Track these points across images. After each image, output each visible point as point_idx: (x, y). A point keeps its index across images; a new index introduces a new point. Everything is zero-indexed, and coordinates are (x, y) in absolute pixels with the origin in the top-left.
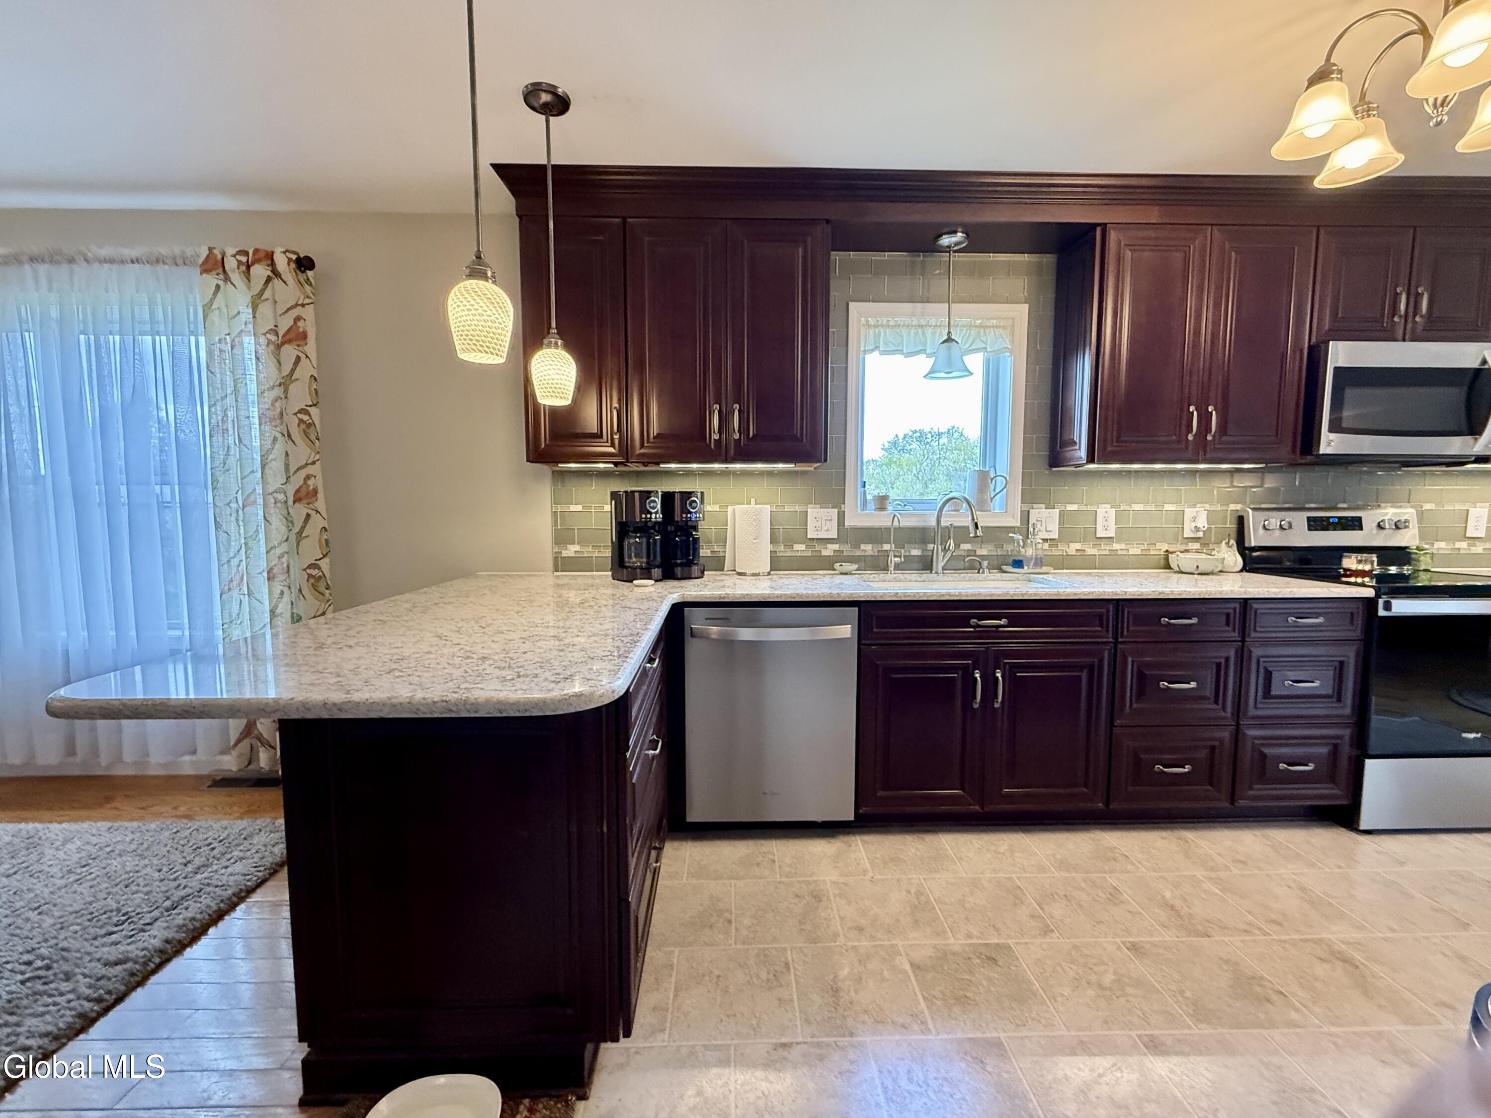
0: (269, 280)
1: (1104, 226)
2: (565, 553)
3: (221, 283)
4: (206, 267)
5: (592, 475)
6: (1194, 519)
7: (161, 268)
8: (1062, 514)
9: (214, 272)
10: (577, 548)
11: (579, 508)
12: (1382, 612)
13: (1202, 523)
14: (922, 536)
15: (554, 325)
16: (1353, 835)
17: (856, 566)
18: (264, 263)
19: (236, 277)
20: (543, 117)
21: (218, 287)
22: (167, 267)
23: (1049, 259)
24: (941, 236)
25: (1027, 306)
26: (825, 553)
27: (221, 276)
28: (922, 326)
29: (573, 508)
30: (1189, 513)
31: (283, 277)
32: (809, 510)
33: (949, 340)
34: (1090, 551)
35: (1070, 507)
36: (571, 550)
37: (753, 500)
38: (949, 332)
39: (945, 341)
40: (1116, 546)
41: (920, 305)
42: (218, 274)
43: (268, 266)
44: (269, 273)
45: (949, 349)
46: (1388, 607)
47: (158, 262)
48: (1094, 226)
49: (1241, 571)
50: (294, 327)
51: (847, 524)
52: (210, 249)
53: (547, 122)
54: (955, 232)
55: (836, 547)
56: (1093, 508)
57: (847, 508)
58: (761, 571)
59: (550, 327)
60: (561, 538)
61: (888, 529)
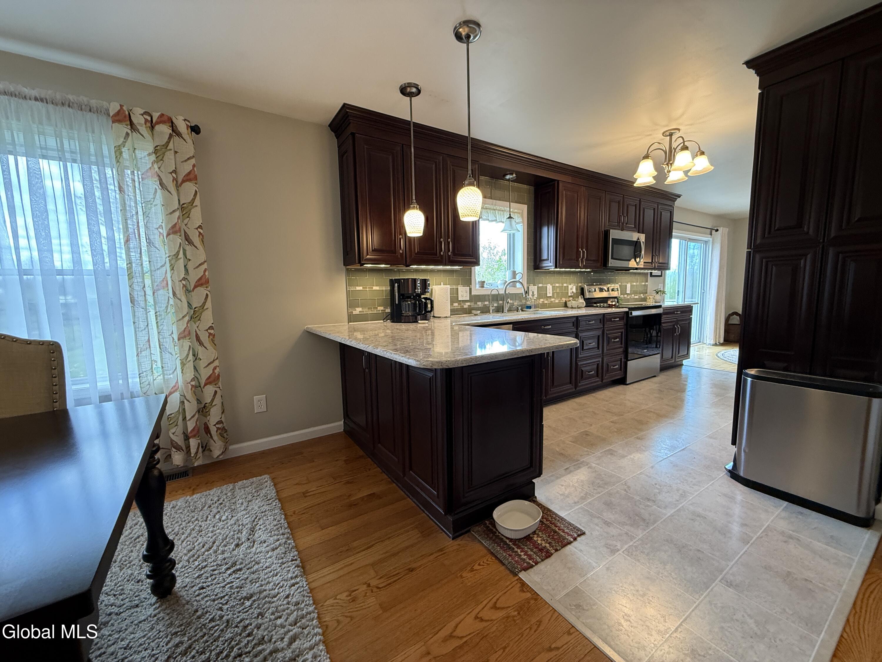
0: (171, 136)
1: (558, 181)
2: (354, 313)
3: (129, 132)
4: (117, 118)
5: (366, 271)
6: (571, 289)
7: (66, 109)
8: (538, 287)
9: (124, 123)
10: (360, 309)
11: (361, 288)
12: (630, 316)
13: (574, 291)
14: (496, 297)
15: (414, 198)
16: (625, 386)
17: (479, 312)
18: (168, 124)
19: (143, 130)
20: (409, 98)
21: (127, 134)
22: (70, 110)
23: (532, 188)
24: (507, 174)
25: (526, 206)
26: (465, 307)
27: (129, 127)
28: (494, 210)
29: (359, 288)
30: (570, 287)
31: (183, 136)
32: (459, 288)
33: (510, 217)
34: (546, 302)
35: (540, 285)
36: (358, 311)
37: (442, 283)
38: (510, 214)
39: (508, 218)
40: (553, 300)
41: (495, 201)
42: (127, 125)
43: (170, 126)
44: (171, 131)
45: (510, 221)
46: (631, 313)
47: (63, 104)
48: (554, 180)
49: (585, 307)
50: (193, 172)
51: (473, 293)
52: (121, 106)
53: (411, 101)
54: (512, 174)
55: (469, 304)
56: (545, 285)
57: (472, 286)
58: (447, 316)
59: (412, 200)
60: (352, 304)
61: (488, 295)
